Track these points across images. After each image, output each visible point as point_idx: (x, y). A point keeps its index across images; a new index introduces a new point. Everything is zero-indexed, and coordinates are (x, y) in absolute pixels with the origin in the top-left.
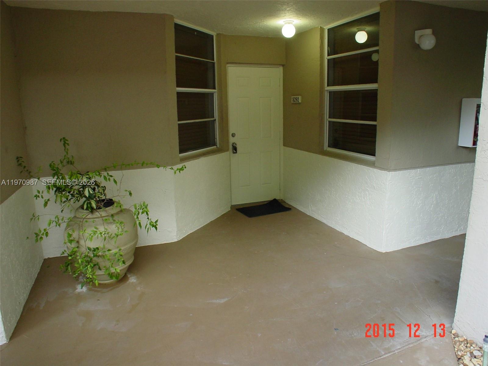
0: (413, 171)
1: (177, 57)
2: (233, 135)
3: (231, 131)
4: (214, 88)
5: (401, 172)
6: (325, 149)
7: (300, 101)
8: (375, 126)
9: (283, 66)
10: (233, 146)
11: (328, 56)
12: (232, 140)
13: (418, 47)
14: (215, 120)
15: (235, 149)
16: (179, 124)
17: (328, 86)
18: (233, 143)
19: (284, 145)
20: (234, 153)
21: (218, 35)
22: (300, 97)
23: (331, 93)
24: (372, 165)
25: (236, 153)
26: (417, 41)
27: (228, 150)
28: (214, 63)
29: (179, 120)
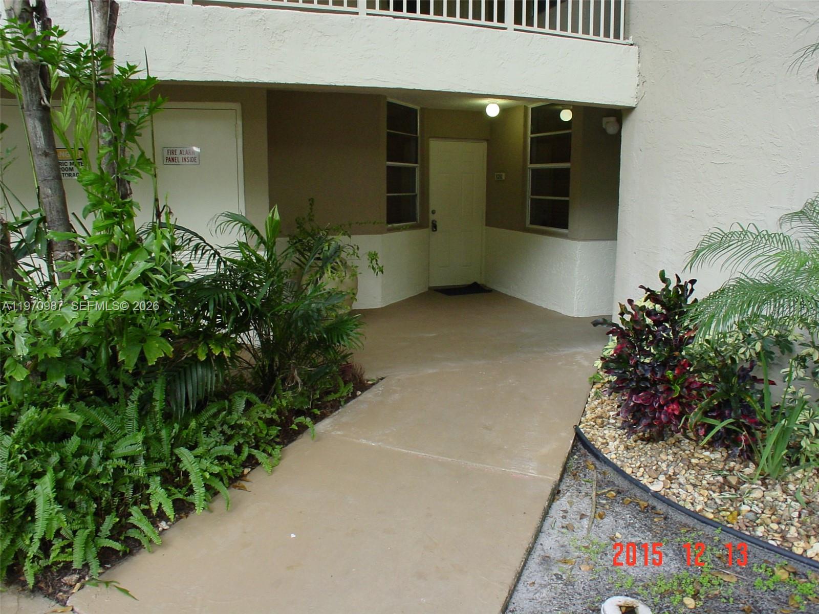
0: (603, 243)
1: (388, 133)
2: (433, 212)
3: (432, 208)
4: (416, 163)
5: (591, 243)
6: (527, 226)
7: (504, 178)
8: (568, 201)
9: (487, 140)
10: (433, 223)
11: (532, 133)
12: (432, 217)
13: (604, 130)
14: (417, 195)
15: (435, 227)
16: (388, 197)
17: (531, 163)
18: (433, 221)
19: (486, 225)
20: (433, 231)
21: (422, 109)
22: (504, 174)
23: (533, 170)
24: (565, 236)
25: (436, 230)
26: (604, 126)
27: (427, 227)
28: (417, 138)
29: (388, 193)
